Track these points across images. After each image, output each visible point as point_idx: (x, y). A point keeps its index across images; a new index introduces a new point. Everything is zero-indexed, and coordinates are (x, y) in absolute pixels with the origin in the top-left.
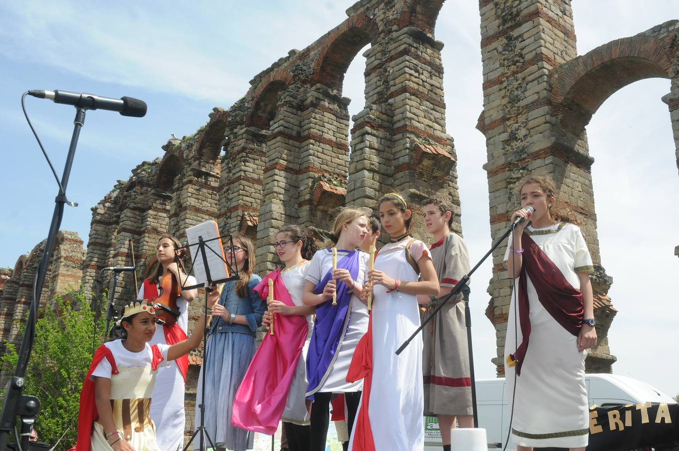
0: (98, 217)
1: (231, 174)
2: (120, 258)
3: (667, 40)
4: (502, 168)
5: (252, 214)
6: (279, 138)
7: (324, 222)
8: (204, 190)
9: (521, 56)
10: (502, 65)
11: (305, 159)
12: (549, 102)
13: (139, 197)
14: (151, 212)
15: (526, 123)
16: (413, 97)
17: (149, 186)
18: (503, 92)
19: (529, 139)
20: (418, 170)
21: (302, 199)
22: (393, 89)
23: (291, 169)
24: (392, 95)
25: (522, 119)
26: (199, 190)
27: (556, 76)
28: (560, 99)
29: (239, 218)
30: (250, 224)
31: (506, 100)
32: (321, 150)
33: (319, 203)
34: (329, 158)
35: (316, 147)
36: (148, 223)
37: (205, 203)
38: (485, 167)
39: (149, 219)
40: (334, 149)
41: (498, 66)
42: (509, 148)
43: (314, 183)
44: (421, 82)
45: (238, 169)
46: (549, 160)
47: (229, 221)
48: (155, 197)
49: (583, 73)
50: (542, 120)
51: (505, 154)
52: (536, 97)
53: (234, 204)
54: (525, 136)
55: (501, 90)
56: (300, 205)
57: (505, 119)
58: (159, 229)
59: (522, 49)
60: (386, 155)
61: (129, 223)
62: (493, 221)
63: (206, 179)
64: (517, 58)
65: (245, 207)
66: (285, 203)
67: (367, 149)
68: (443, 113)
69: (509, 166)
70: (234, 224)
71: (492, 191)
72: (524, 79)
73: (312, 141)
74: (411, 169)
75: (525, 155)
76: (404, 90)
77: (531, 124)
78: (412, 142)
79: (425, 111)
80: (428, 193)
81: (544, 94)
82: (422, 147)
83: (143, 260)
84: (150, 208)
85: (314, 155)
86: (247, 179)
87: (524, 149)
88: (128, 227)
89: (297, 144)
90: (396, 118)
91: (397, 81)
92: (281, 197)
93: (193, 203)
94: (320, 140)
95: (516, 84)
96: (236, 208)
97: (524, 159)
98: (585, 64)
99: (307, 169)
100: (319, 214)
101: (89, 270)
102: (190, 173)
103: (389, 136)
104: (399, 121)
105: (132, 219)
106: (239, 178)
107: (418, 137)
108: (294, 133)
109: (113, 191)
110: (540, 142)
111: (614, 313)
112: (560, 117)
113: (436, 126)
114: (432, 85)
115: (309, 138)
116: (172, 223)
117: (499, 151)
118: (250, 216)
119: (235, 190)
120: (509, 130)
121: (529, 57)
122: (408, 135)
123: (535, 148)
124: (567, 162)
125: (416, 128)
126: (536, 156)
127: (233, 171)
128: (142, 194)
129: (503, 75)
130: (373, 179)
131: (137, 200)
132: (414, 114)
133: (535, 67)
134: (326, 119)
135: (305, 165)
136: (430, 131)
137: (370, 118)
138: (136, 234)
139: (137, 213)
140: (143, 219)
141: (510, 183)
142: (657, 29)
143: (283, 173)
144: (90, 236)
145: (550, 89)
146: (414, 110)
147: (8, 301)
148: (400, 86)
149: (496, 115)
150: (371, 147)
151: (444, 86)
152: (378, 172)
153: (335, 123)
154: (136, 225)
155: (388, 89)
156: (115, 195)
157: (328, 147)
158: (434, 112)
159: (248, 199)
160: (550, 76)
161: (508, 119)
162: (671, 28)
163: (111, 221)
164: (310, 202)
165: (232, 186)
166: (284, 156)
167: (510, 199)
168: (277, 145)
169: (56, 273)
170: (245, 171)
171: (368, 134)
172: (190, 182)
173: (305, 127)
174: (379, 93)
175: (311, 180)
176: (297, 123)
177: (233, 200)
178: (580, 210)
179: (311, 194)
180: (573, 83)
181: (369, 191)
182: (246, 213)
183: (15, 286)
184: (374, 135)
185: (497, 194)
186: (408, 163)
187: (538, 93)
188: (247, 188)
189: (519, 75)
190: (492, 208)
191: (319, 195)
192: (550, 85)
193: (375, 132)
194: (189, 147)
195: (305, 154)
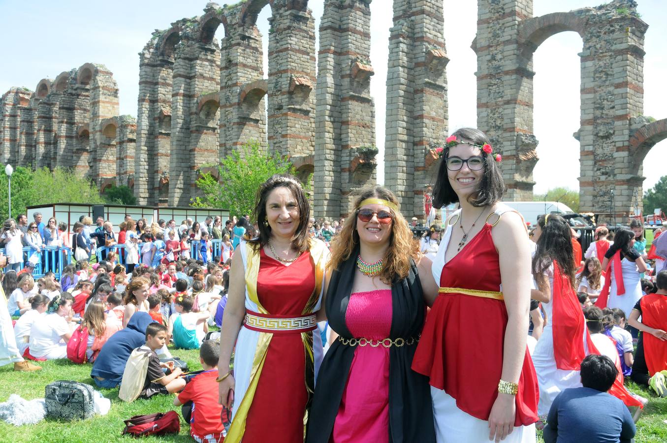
0: (146, 61)
1: (278, 45)
2: (179, 98)
3: (585, 20)
4: (486, 76)
5: (296, 75)
6: (329, 31)
7: (358, 89)
8: (248, 50)
9: (503, 8)
10: (490, 12)
11: (345, 45)
12: (517, 42)
13: (187, 49)
14: (198, 62)
15: (502, 52)
16: (427, 17)
17: (193, 40)
18: (489, 29)
19: (503, 61)
20: (430, 66)
21: (344, 73)
22: (414, 10)
23: (336, 52)
24: (414, 14)
25: (499, 48)
26: (244, 50)
27: (522, 26)
28: (523, 41)
29: (289, 78)
30: (297, 83)
31: (490, 35)
32: (355, 38)
33: (356, 77)
34: (359, 44)
35: (352, 37)
36: (197, 70)
37: (249, 60)
38: (475, 74)
39: (197, 67)
40: (363, 37)
41: (488, 11)
42: (490, 64)
43: (352, 62)
44: (432, 6)
45: (285, 42)
46: (514, 77)
47: (280, 80)
48: (200, 50)
49: (538, 28)
50: (512, 52)
51: (488, 68)
52: (509, 38)
53: (285, 68)
54: (501, 59)
55: (488, 28)
56: (343, 77)
57: (489, 46)
58: (205, 75)
59: (504, 5)
60: (410, 55)
61: (182, 70)
62: (478, 106)
63: (248, 41)
64: (500, 10)
65: (293, 70)
66: (334, 76)
67: (401, 53)
68: (442, 25)
69: (491, 76)
70: (285, 83)
71: (479, 89)
72: (503, 24)
73: (350, 33)
74: (425, 66)
75: (500, 71)
76: (423, 12)
77: (505, 54)
78: (427, 48)
79: (434, 26)
80: (434, 80)
81: (515, 37)
82: (433, 52)
83: (196, 99)
84: (197, 59)
85: (351, 43)
86: (292, 50)
87: (499, 67)
88: (182, 73)
89: (339, 34)
90: (416, 31)
91: (417, 4)
92: (332, 72)
93: (241, 61)
94: (355, 32)
95: (498, 26)
96: (286, 71)
97: (499, 73)
98: (539, 22)
99: (347, 53)
100: (355, 84)
101: (144, 103)
102: (238, 37)
103: (412, 43)
104: (418, 33)
105: (184, 67)
106: (287, 49)
107: (430, 44)
108: (337, 26)
109: (154, 39)
110: (510, 65)
111: (538, 160)
112: (522, 51)
113: (439, 35)
114: (438, 7)
115: (348, 31)
116: (224, 74)
117: (484, 66)
118: (296, 77)
119: (284, 57)
120: (491, 54)
121: (507, 11)
122: (424, 43)
123: (506, 69)
124: (522, 77)
125: (429, 38)
126: (507, 73)
127: (281, 43)
128: (188, 46)
129: (491, 18)
130: (404, 72)
131: (185, 51)
132: (428, 29)
133: (510, 19)
134: (358, 16)
135: (345, 50)
136: (436, 39)
137: (402, 32)
138: (188, 78)
139: (187, 62)
140: (192, 67)
141: (490, 86)
142: (580, 12)
143: (332, 56)
144: (140, 75)
145: (518, 33)
146: (428, 26)
147: (44, 119)
148: (419, 8)
149: (484, 43)
150: (403, 52)
151: (444, 6)
152: (406, 67)
153: (363, 18)
154: (187, 71)
155: (410, 8)
156: (155, 42)
157: (359, 36)
158: (438, 26)
159: (293, 64)
160: (519, 25)
161: (492, 47)
162: (587, 14)
163: (155, 63)
164: (350, 76)
165: (280, 54)
166: (333, 44)
167: (489, 95)
168: (328, 35)
169: (96, 100)
170: (291, 44)
171: (401, 42)
172: (239, 44)
173: (344, 22)
174: (404, 11)
175: (350, 60)
176: (339, 19)
177: (283, 65)
178: (526, 104)
179: (351, 70)
180: (532, 32)
181: (403, 81)
182: (293, 75)
183: (47, 106)
184: (404, 43)
185: (482, 91)
186: (424, 62)
187: (511, 35)
188: (293, 57)
189: (500, 21)
190: (479, 99)
191: (356, 72)
192: (518, 31)
193: (405, 41)
194: (233, 14)
195: (345, 41)
